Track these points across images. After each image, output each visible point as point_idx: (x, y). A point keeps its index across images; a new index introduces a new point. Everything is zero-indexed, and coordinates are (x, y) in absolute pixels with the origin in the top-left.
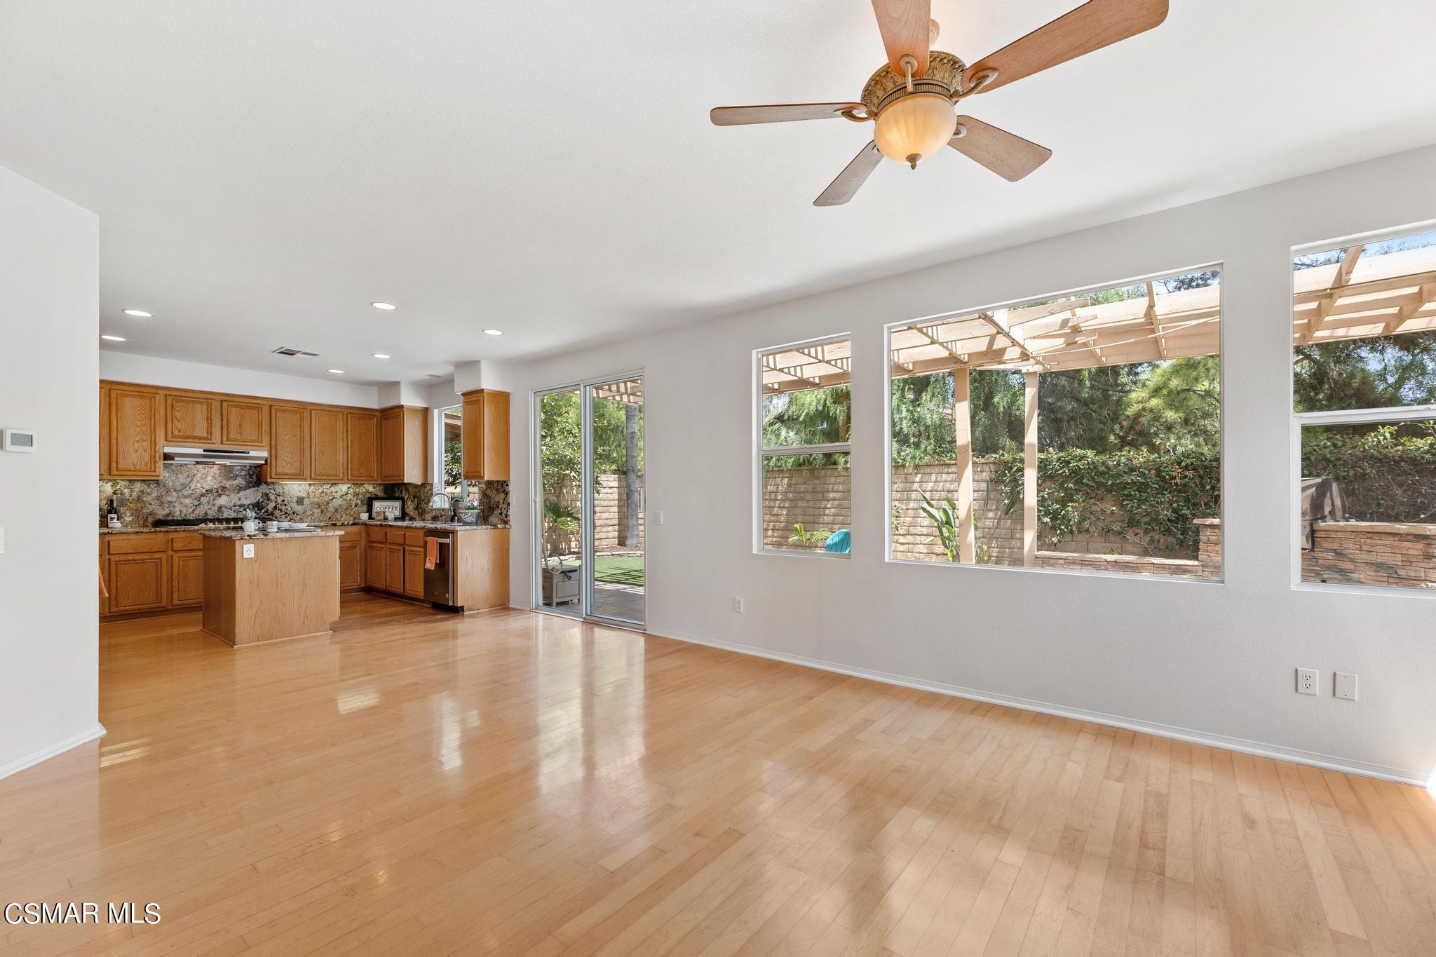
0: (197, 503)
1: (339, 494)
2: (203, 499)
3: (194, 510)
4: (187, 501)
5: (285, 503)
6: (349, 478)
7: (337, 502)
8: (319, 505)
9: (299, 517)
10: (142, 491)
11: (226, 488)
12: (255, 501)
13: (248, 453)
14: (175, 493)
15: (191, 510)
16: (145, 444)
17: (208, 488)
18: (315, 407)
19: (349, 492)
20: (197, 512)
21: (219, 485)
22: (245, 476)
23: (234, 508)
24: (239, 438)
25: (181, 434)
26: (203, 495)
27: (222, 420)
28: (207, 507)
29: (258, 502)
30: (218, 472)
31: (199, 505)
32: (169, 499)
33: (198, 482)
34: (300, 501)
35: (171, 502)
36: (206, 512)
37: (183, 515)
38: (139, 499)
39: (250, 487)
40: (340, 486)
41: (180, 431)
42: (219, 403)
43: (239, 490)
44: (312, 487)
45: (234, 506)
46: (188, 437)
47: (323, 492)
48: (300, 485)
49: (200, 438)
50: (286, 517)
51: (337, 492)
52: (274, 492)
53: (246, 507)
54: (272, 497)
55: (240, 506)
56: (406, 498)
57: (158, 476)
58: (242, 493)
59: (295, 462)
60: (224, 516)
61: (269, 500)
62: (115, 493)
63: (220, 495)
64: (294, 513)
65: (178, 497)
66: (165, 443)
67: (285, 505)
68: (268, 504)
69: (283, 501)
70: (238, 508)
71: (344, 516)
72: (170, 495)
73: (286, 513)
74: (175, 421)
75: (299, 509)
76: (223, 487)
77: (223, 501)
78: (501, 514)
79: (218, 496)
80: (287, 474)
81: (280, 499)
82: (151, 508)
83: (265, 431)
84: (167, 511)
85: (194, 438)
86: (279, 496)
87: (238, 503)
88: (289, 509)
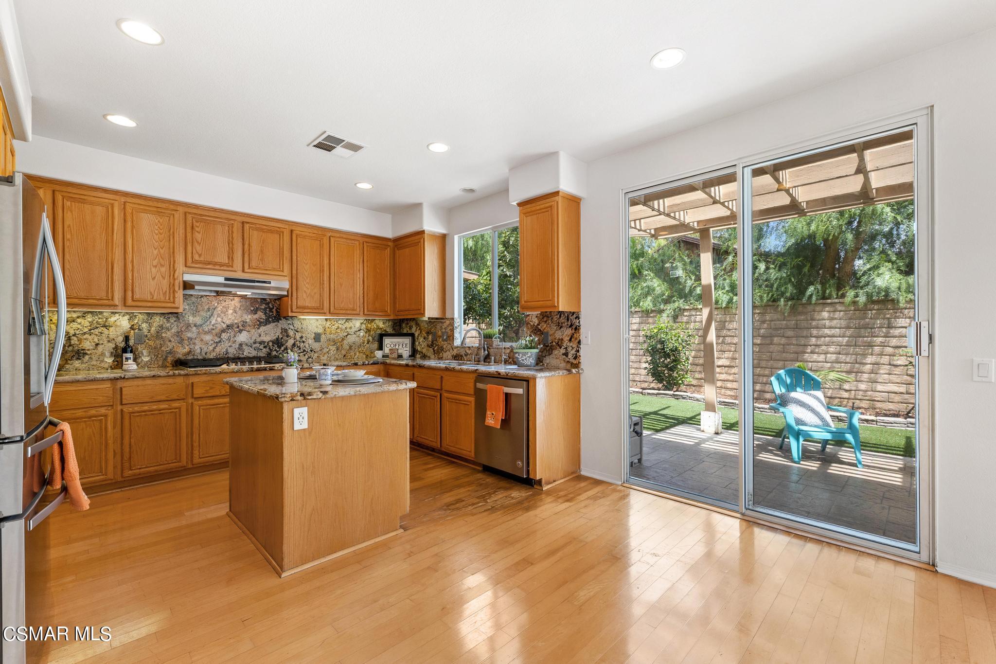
0: (217, 340)
1: (353, 330)
2: (223, 335)
3: (215, 348)
4: (208, 338)
5: (304, 339)
6: (366, 313)
7: (351, 339)
8: (335, 342)
9: (316, 355)
10: (161, 327)
11: (246, 322)
12: (275, 338)
13: (270, 283)
14: (195, 328)
15: (211, 348)
16: (163, 269)
17: (228, 322)
18: (335, 235)
19: (362, 328)
20: (218, 350)
21: (240, 320)
22: (265, 309)
23: (254, 346)
24: (261, 265)
25: (202, 259)
26: (223, 331)
27: (243, 245)
28: (227, 344)
29: (277, 339)
30: (238, 305)
31: (220, 342)
32: (189, 335)
33: (219, 316)
34: (317, 338)
35: (191, 339)
36: (227, 350)
37: (204, 354)
38: (158, 335)
39: (270, 323)
40: (354, 321)
41: (200, 255)
42: (240, 225)
43: (260, 326)
44: (329, 323)
45: (255, 343)
46: (209, 264)
47: (338, 328)
48: (317, 320)
49: (221, 265)
50: (305, 355)
51: (351, 328)
52: (292, 328)
53: (266, 344)
54: (291, 333)
55: (260, 343)
56: (416, 335)
57: (178, 308)
58: (263, 329)
59: (315, 293)
60: (245, 354)
61: (288, 336)
62: (132, 328)
63: (240, 331)
64: (311, 351)
65: (199, 333)
66: (185, 269)
67: (304, 342)
68: (287, 341)
69: (302, 337)
70: (258, 345)
71: (358, 354)
72: (189, 331)
73: (304, 351)
74: (196, 244)
75: (316, 346)
76: (244, 322)
77: (243, 337)
78: (566, 354)
79: (239, 332)
80: (308, 308)
81: (298, 336)
82: (170, 345)
83: (286, 258)
84: (187, 349)
85: (215, 264)
86: (298, 332)
87: (258, 340)
88: (307, 346)
